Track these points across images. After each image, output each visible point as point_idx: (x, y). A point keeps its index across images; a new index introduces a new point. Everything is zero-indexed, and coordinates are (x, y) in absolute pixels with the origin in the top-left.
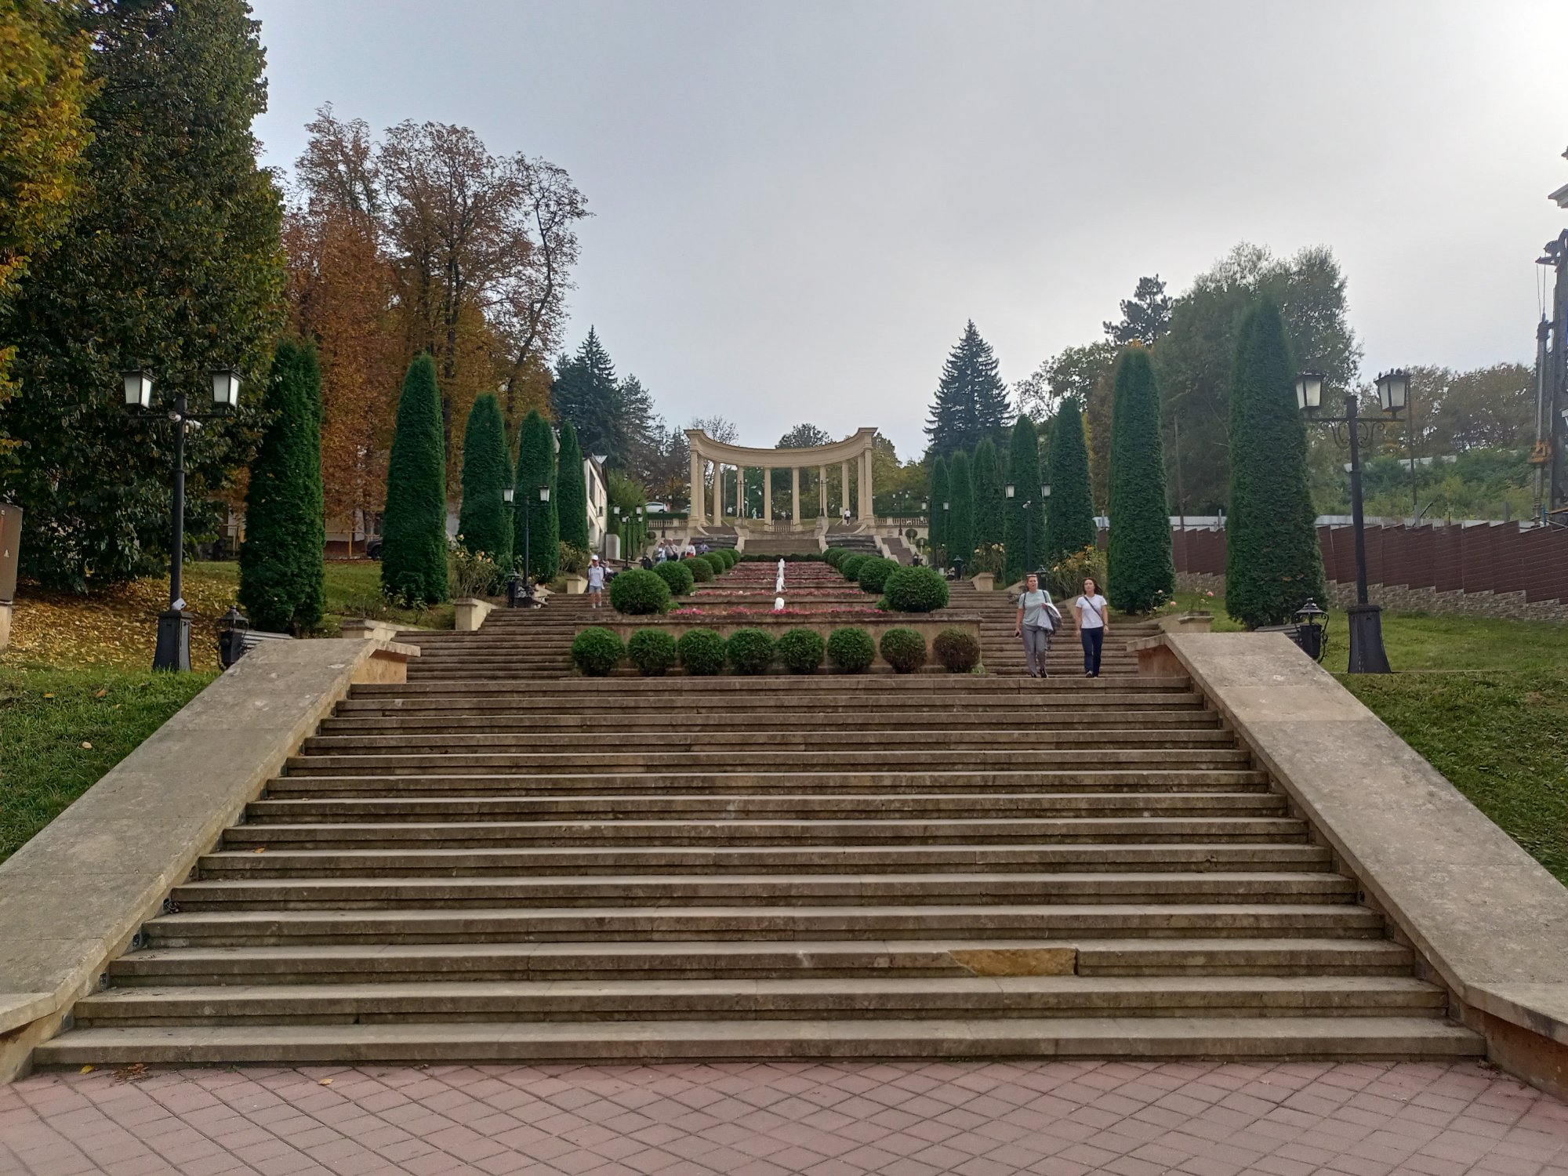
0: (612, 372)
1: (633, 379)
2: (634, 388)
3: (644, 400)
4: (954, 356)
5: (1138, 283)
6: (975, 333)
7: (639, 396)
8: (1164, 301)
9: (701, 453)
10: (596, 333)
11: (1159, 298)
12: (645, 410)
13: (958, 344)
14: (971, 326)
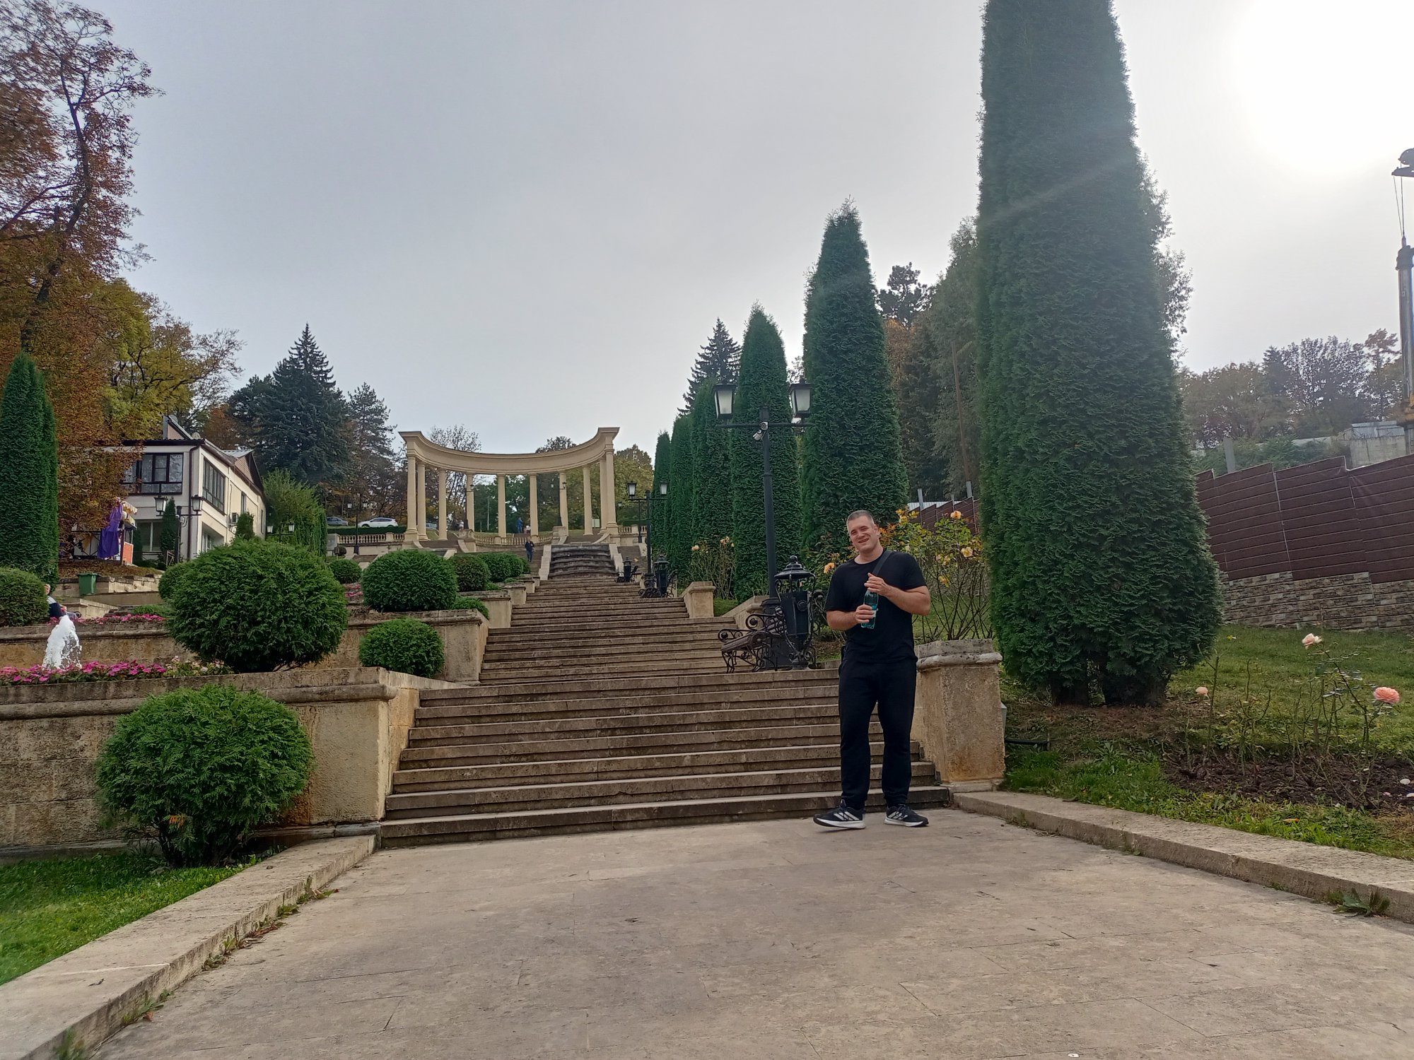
0: (329, 375)
1: (366, 388)
2: (367, 397)
3: (379, 411)
4: (702, 356)
5: (891, 272)
6: (725, 333)
7: (373, 406)
8: (918, 291)
9: (420, 458)
10: (312, 332)
11: (912, 288)
12: (381, 422)
13: (707, 344)
14: (720, 326)
